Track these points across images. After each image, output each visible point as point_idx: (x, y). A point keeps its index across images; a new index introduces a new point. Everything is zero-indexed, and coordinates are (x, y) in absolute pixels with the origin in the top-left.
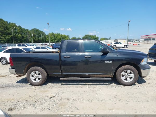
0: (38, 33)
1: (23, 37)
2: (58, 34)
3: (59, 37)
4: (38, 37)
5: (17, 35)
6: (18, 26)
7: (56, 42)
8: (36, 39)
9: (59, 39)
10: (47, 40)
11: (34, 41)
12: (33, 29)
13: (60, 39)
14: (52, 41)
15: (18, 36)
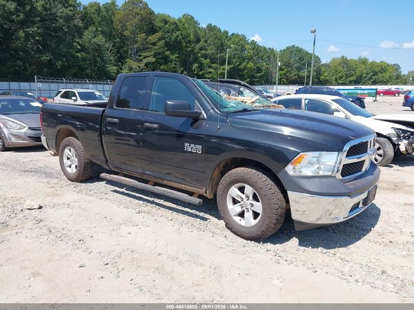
0: (300, 59)
1: (259, 70)
2: (360, 59)
3: (361, 70)
4: (299, 69)
5: (244, 64)
6: (250, 41)
7: (350, 83)
8: (293, 75)
9: (361, 76)
10: (323, 77)
11: (287, 79)
12: (288, 48)
13: (364, 75)
14: (336, 80)
15: (245, 68)
